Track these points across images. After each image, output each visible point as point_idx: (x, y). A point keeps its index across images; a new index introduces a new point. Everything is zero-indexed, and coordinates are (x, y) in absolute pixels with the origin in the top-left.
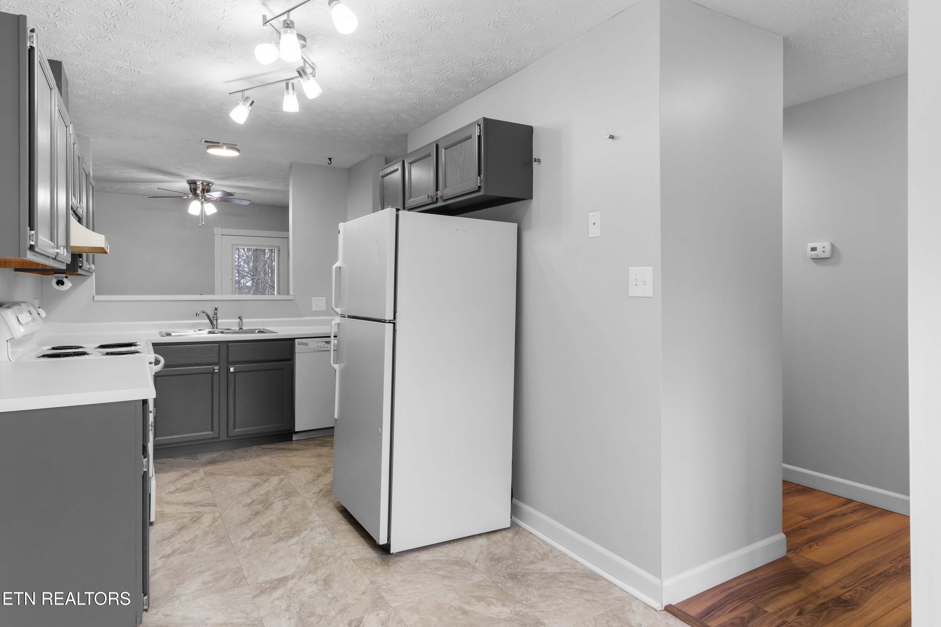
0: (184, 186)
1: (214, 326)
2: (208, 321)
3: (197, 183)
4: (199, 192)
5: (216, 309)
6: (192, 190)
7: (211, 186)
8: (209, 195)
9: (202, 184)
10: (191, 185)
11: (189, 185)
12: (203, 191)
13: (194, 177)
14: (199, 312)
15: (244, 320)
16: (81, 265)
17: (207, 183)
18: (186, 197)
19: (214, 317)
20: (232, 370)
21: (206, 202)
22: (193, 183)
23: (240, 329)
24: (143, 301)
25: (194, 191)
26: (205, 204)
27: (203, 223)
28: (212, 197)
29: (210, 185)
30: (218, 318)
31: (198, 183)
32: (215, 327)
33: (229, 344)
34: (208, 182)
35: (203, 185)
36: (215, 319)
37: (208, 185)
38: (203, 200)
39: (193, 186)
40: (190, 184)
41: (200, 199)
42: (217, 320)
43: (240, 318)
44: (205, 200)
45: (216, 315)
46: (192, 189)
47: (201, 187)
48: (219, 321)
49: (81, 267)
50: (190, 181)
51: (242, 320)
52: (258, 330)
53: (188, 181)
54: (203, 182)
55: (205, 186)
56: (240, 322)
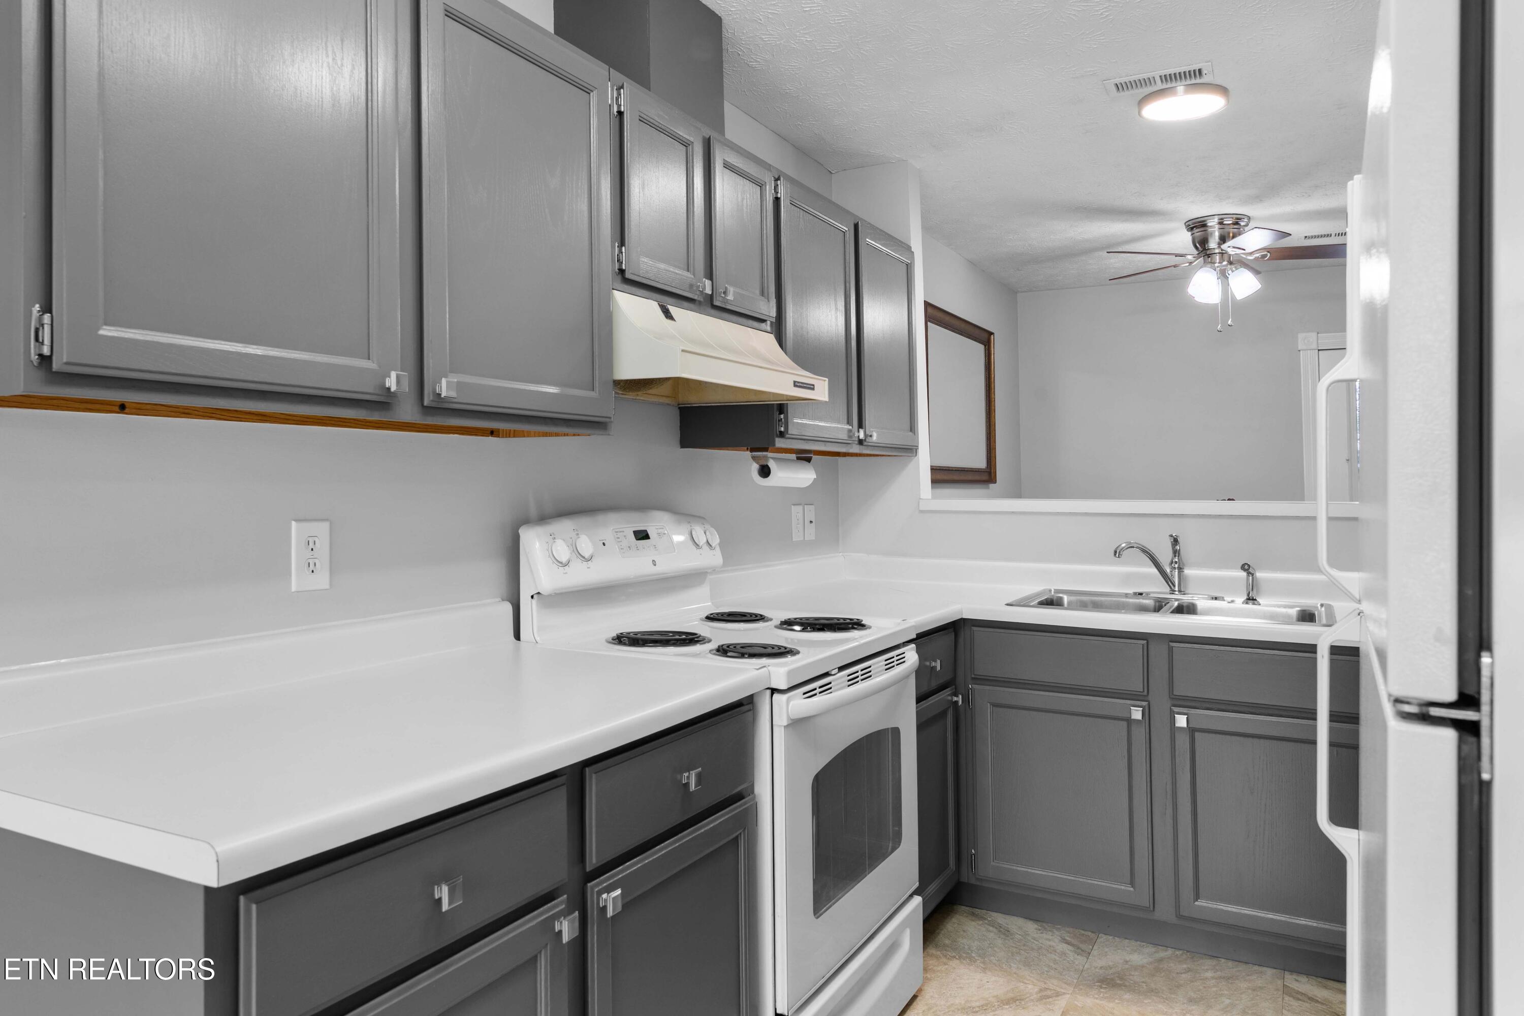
0: (1183, 240)
1: (1174, 586)
2: (1154, 570)
3: (1209, 224)
4: (1213, 244)
5: (1175, 541)
6: (1198, 245)
7: (1245, 226)
8: (1234, 247)
9: (1221, 223)
10: (1195, 230)
11: (1190, 233)
12: (1223, 239)
13: (1197, 211)
14: (1123, 545)
15: (1258, 575)
16: (782, 429)
17: (1232, 218)
18: (1188, 264)
19: (1172, 563)
20: (1181, 721)
21: (1233, 266)
22: (1198, 226)
23: (1249, 599)
25: (1201, 245)
26: (1230, 272)
27: (1230, 322)
28: (1243, 251)
29: (1242, 224)
30: (1184, 564)
31: (1213, 223)
32: (1177, 589)
33: (1172, 644)
34: (1235, 216)
35: (1221, 226)
36: (1175, 568)
37: (1237, 223)
38: (1225, 263)
39: (1198, 233)
40: (1192, 229)
41: (1218, 261)
42: (1180, 569)
43: (1246, 568)
44: (1231, 263)
45: (1178, 557)
46: (1196, 241)
47: (1217, 234)
48: (1187, 571)
49: (782, 435)
50: (1190, 223)
51: (1253, 575)
52: (1299, 609)
53: (1187, 224)
54: (1222, 219)
55: (1228, 227)
56: (1248, 580)
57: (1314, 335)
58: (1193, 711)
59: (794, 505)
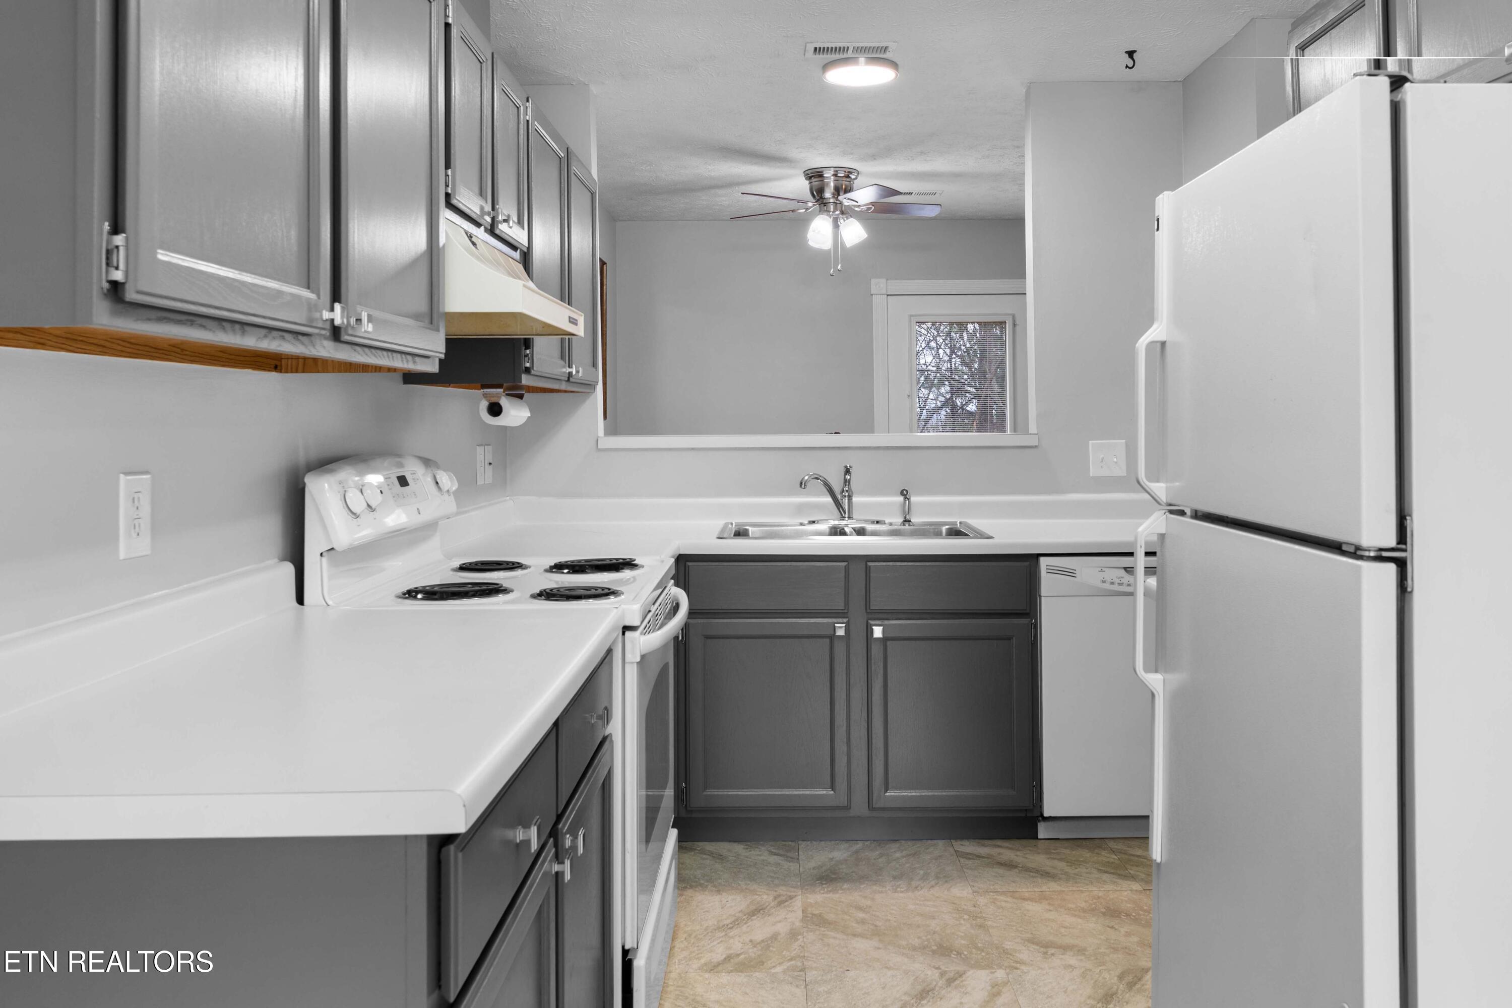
0: (800, 186)
1: (845, 513)
2: (829, 499)
3: (825, 175)
4: (828, 194)
5: (847, 471)
6: (815, 193)
7: (854, 179)
8: (849, 199)
9: (835, 175)
10: (813, 180)
11: (808, 182)
12: (837, 191)
13: (817, 161)
14: (806, 478)
15: (914, 499)
16: (528, 365)
17: (845, 171)
18: (804, 210)
19: (843, 491)
20: (878, 632)
21: (844, 216)
22: (815, 175)
23: (905, 521)
24: (693, 449)
25: (818, 193)
26: (842, 221)
27: (839, 267)
28: (856, 204)
29: (853, 177)
30: (852, 494)
31: (828, 174)
32: (847, 516)
33: (870, 564)
34: (847, 170)
35: (837, 178)
36: (845, 496)
37: (848, 177)
38: (838, 212)
39: (816, 182)
40: (811, 178)
41: (832, 210)
42: (850, 497)
43: (904, 493)
44: (842, 213)
45: (849, 485)
46: (814, 190)
47: (832, 184)
48: (855, 499)
49: (528, 371)
50: (809, 172)
51: (908, 499)
52: (947, 527)
53: (806, 172)
54: (837, 171)
55: (841, 179)
56: (905, 503)
57: (884, 280)
58: (886, 622)
59: (478, 445)
